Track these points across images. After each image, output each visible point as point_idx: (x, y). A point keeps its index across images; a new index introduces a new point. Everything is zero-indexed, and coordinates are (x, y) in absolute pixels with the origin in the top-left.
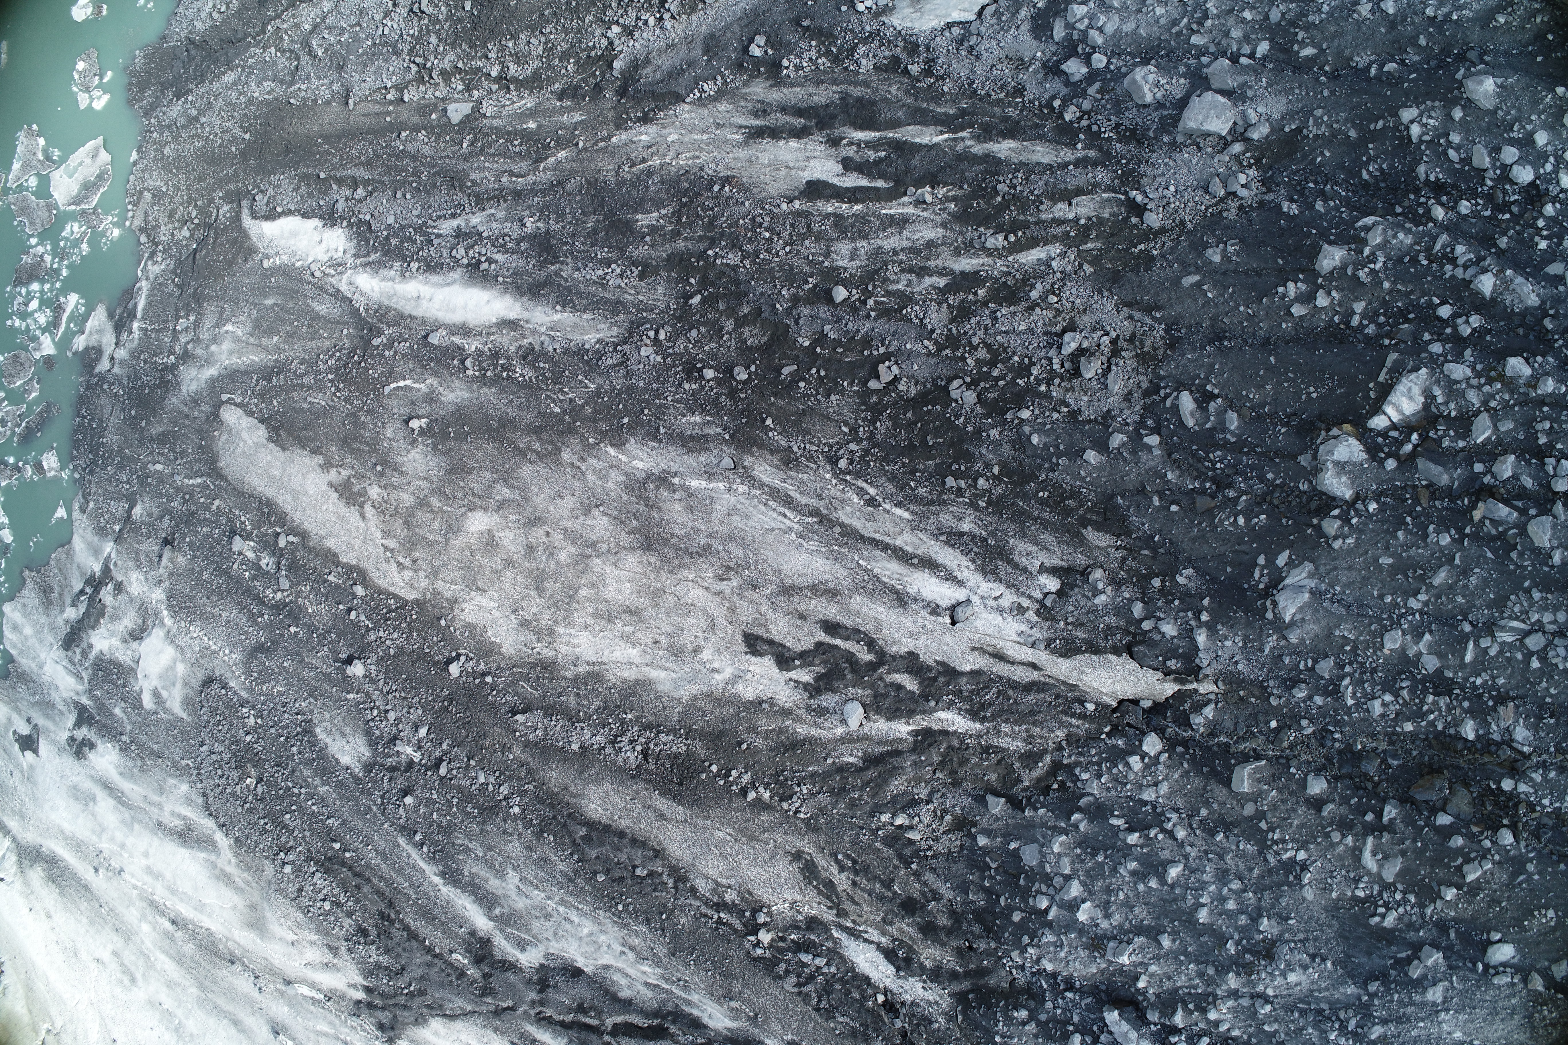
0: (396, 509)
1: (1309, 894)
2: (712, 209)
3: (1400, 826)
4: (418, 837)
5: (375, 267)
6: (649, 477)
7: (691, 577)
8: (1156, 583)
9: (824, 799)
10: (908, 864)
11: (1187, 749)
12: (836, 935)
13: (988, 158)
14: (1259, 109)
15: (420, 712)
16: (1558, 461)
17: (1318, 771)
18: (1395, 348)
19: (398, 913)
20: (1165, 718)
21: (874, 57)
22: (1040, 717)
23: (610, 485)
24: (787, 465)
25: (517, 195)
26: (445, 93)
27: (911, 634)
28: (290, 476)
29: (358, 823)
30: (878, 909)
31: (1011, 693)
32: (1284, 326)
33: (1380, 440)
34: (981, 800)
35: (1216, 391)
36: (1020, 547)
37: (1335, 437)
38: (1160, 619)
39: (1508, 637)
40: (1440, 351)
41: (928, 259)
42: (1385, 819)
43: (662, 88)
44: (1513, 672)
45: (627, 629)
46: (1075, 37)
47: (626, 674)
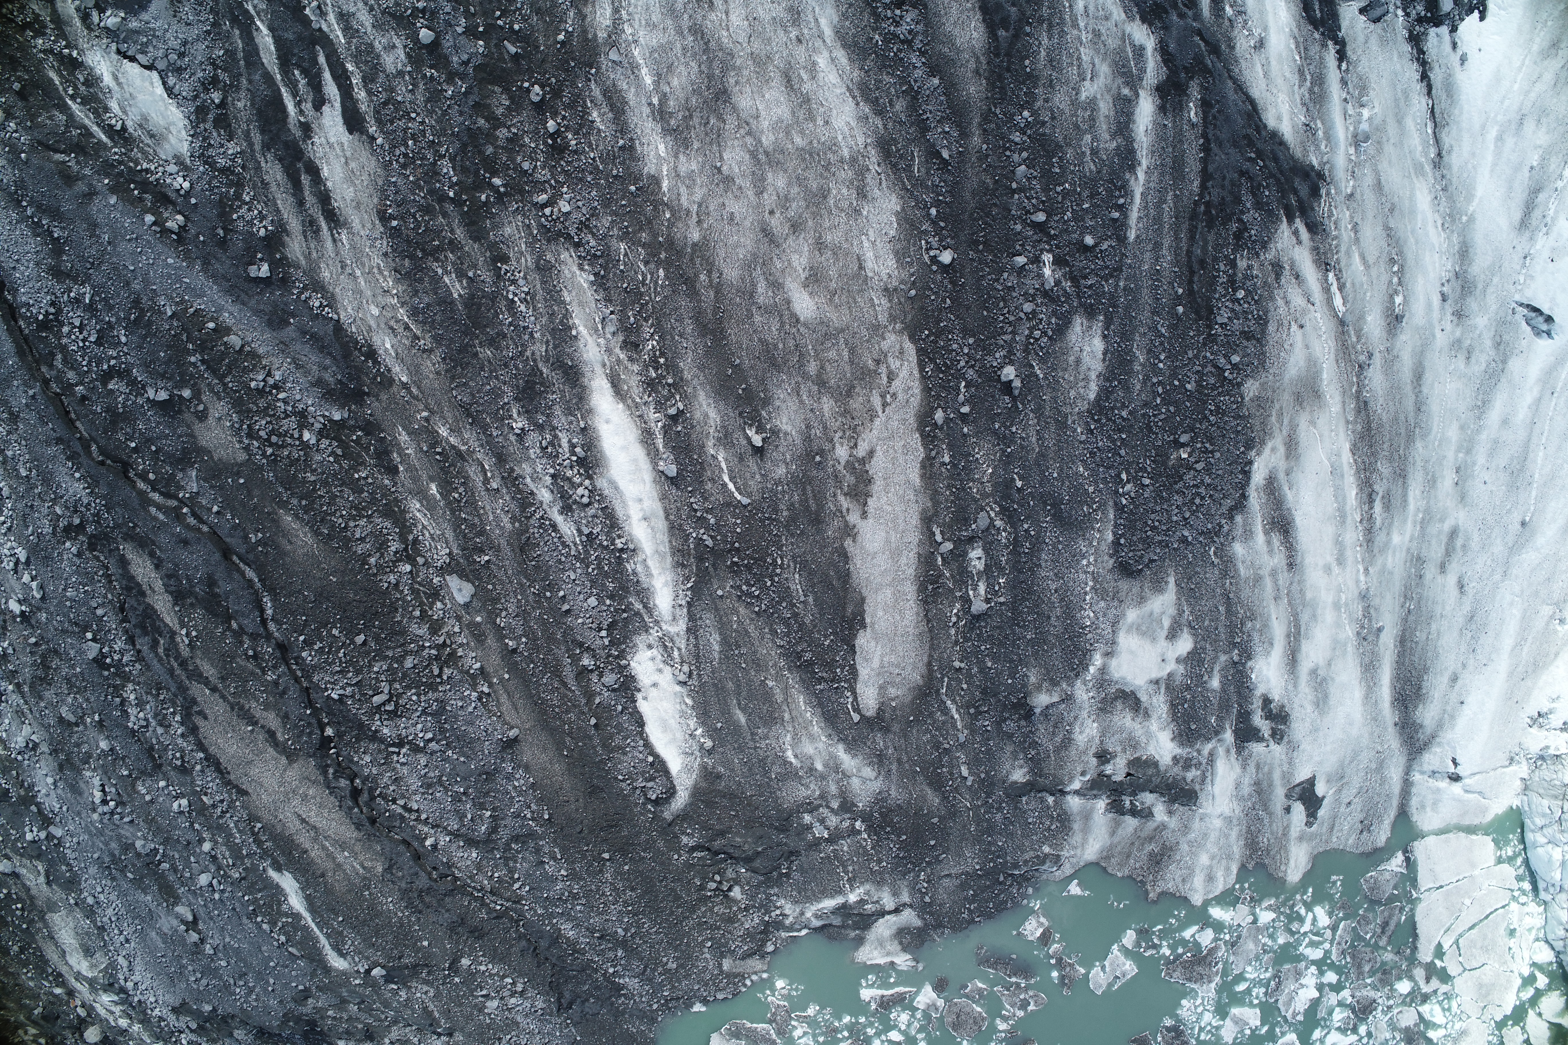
0: (843, 415)
2: (414, 217)
4: (1116, 215)
6: (667, 131)
7: (725, 33)
15: (1005, 275)
19: (1196, 203)
21: (222, 146)
23: (694, 166)
26: (451, 620)
28: (883, 575)
29: (1146, 296)
45: (805, 77)
47: (844, 61)
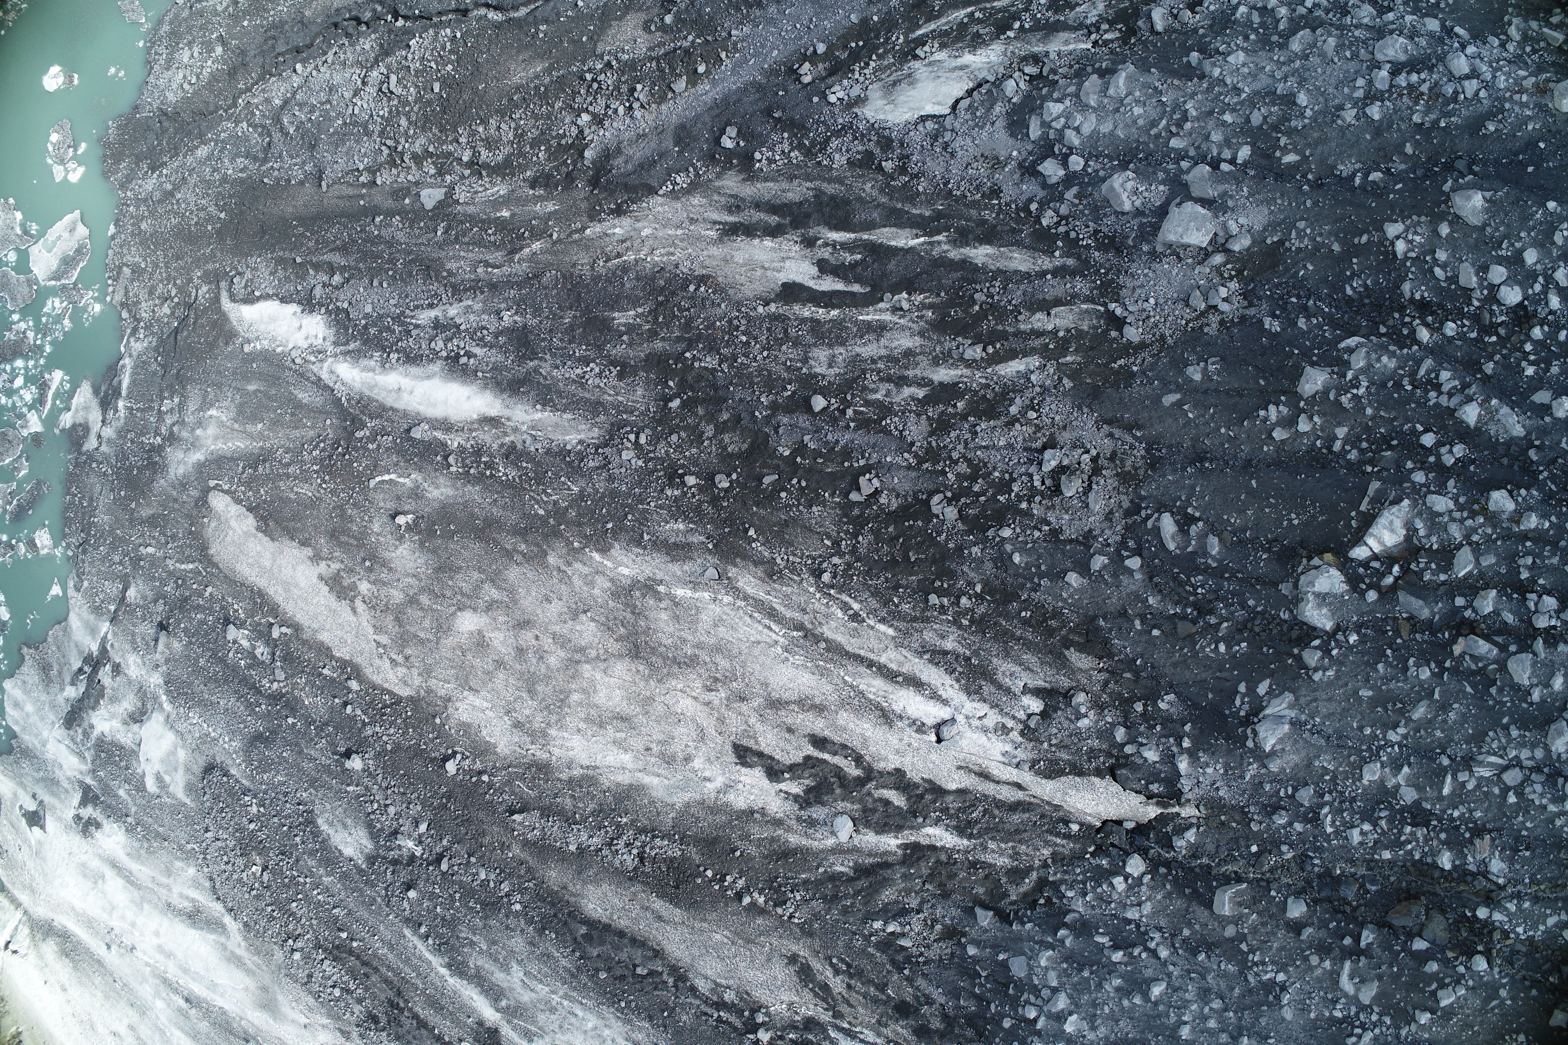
0: (386, 605)
1: (1288, 1014)
2: (688, 310)
3: (1376, 950)
4: (423, 930)
5: (356, 356)
6: (635, 584)
7: (680, 686)
8: (1139, 707)
9: (817, 905)
10: (900, 970)
11: (1170, 870)
12: (833, 1035)
13: (965, 264)
14: (1241, 220)
15: (419, 808)
16: (1540, 596)
17: (1298, 894)
18: (1378, 476)
19: (407, 1001)
20: (1148, 839)
21: (848, 151)
22: (1025, 835)
23: (596, 591)
24: (771, 577)
25: (493, 287)
26: (417, 177)
27: (897, 752)
28: (280, 567)
29: (363, 913)
30: (873, 1012)
31: (996, 812)
32: (1265, 449)
33: (1361, 570)
34: (970, 912)
35: (1197, 514)
36: (1003, 667)
37: (1316, 568)
38: (1142, 745)
39: (1486, 773)
40: (1423, 480)
41: (907, 368)
42: (1363, 944)
43: (634, 180)
44: (1490, 806)
45: (618, 735)
46: (1051, 136)
47: (620, 778)
